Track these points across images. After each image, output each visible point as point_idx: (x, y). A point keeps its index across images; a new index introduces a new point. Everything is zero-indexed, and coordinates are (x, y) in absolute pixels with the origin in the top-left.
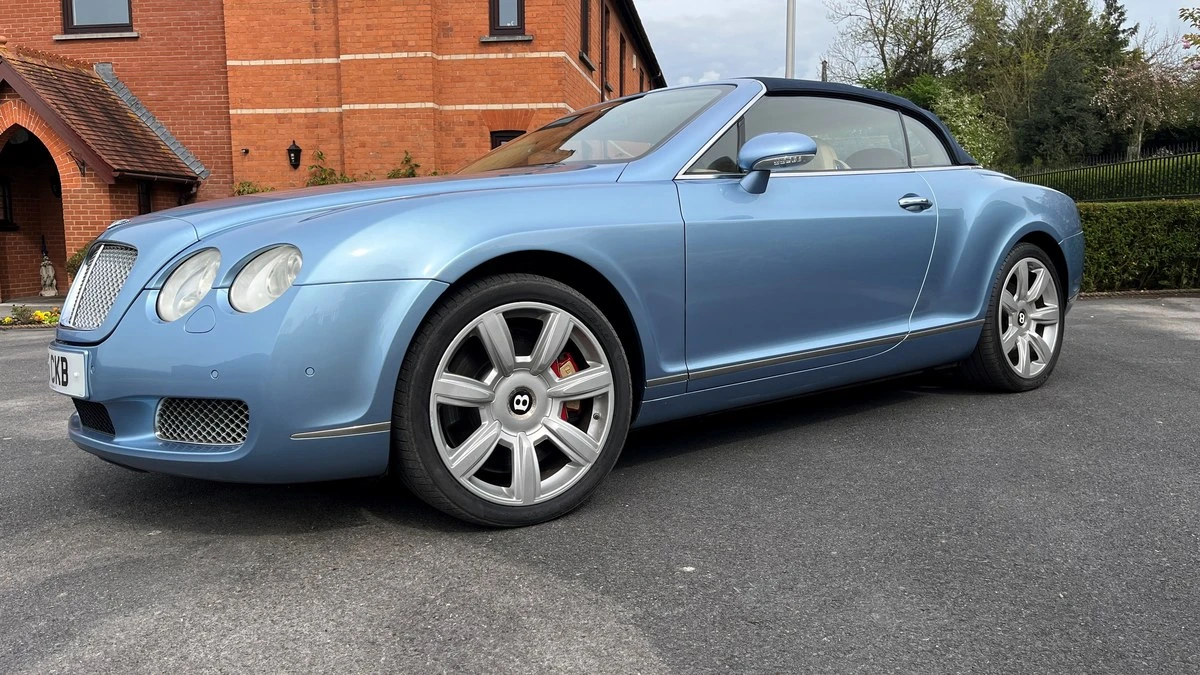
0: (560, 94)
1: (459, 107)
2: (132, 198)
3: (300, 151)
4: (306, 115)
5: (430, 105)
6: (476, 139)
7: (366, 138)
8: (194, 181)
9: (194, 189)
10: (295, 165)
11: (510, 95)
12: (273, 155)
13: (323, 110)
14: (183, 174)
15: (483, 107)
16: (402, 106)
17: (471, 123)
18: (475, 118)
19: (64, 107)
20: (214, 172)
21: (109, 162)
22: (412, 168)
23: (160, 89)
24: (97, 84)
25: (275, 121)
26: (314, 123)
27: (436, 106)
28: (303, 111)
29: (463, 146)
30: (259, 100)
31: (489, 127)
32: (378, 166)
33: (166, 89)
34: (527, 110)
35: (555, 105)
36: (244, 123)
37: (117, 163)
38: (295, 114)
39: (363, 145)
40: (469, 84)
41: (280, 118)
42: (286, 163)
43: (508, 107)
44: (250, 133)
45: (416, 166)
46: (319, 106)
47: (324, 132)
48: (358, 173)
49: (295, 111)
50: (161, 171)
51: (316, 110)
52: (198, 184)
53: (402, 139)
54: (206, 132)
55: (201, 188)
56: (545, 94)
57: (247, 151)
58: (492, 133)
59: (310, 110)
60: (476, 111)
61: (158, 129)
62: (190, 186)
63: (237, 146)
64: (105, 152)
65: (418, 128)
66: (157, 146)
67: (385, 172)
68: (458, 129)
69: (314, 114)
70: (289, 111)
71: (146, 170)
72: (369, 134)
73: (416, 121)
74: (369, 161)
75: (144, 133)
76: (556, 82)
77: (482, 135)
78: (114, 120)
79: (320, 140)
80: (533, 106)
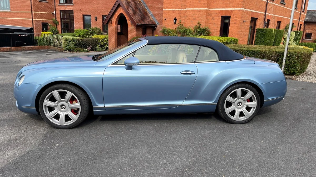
0: (241, 6)
1: (214, 9)
2: (141, 30)
3: (176, 20)
4: (179, 10)
5: (206, 9)
6: (217, 18)
7: (190, 17)
8: (156, 26)
9: (156, 28)
10: (175, 23)
11: (228, 6)
12: (171, 20)
13: (182, 9)
14: (153, 24)
15: (220, 9)
16: (199, 9)
17: (217, 14)
18: (218, 12)
19: (129, 9)
20: (160, 24)
21: (136, 22)
22: (199, 25)
23: (151, 4)
24: (140, 3)
25: (172, 12)
26: (180, 13)
27: (208, 9)
28: (178, 10)
29: (214, 20)
30: (169, 7)
31: (221, 15)
32: (192, 24)
33: (153, 4)
34: (232, 10)
35: (240, 9)
36: (166, 13)
37: (137, 22)
38: (176, 10)
39: (189, 19)
40: (217, 3)
41: (173, 11)
42: (173, 23)
43: (227, 9)
44: (167, 15)
45: (201, 25)
46: (182, 8)
47: (182, 15)
48: (187, 26)
49: (177, 10)
50: (147, 24)
51: (181, 9)
52: (157, 26)
53: (198, 18)
54: (159, 14)
55: (157, 27)
56: (237, 6)
57: (166, 19)
58: (222, 16)
59: (180, 9)
60: (218, 10)
61: (150, 13)
62: (154, 27)
63: (164, 18)
64: (135, 20)
65: (202, 15)
66: (149, 17)
67: (193, 26)
68: (213, 15)
69: (180, 10)
70: (175, 10)
71: (144, 23)
72: (191, 16)
73: (202, 13)
74: (190, 23)
75: (147, 14)
76: (241, 2)
77: (219, 17)
78: (140, 12)
79: (181, 17)
80: (234, 9)
